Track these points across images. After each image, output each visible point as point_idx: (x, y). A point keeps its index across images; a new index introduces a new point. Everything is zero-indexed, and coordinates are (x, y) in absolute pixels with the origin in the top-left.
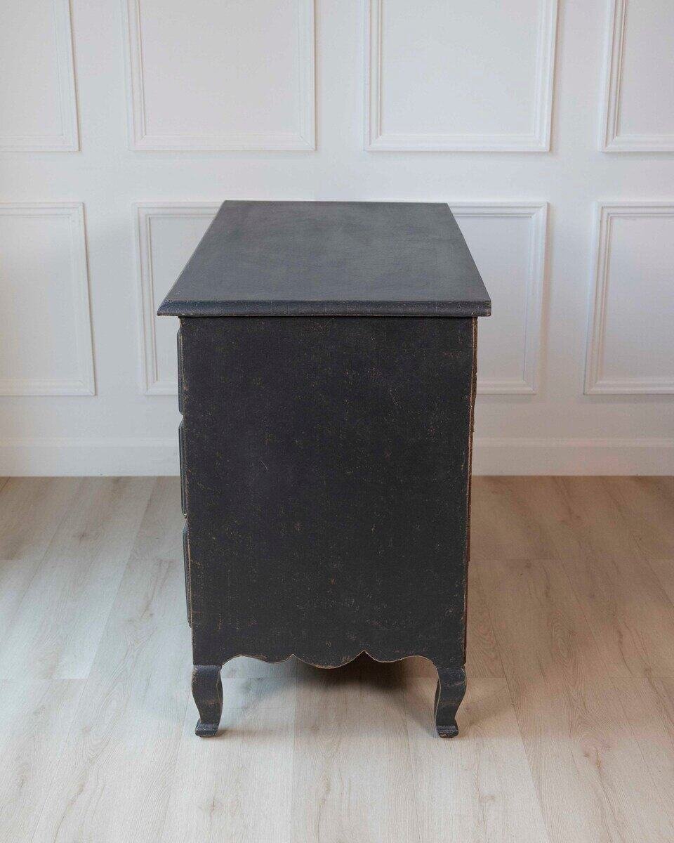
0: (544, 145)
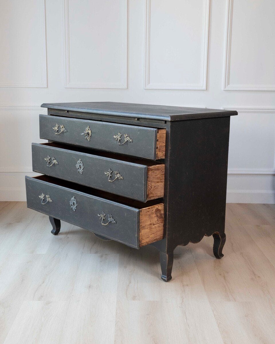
0: (204, 88)
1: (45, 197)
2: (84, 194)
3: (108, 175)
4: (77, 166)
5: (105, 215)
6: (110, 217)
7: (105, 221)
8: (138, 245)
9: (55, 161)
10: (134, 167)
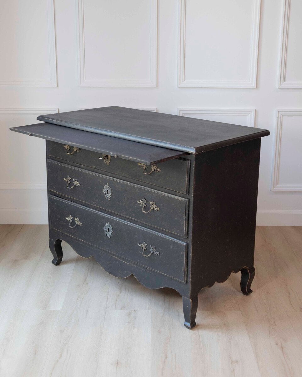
0: (254, 85)
1: (73, 219)
2: (121, 221)
3: (142, 204)
4: (104, 191)
5: (147, 246)
6: (153, 248)
7: (147, 251)
8: (185, 280)
9: (76, 183)
10: (173, 198)
